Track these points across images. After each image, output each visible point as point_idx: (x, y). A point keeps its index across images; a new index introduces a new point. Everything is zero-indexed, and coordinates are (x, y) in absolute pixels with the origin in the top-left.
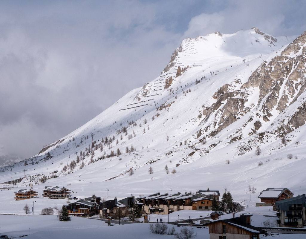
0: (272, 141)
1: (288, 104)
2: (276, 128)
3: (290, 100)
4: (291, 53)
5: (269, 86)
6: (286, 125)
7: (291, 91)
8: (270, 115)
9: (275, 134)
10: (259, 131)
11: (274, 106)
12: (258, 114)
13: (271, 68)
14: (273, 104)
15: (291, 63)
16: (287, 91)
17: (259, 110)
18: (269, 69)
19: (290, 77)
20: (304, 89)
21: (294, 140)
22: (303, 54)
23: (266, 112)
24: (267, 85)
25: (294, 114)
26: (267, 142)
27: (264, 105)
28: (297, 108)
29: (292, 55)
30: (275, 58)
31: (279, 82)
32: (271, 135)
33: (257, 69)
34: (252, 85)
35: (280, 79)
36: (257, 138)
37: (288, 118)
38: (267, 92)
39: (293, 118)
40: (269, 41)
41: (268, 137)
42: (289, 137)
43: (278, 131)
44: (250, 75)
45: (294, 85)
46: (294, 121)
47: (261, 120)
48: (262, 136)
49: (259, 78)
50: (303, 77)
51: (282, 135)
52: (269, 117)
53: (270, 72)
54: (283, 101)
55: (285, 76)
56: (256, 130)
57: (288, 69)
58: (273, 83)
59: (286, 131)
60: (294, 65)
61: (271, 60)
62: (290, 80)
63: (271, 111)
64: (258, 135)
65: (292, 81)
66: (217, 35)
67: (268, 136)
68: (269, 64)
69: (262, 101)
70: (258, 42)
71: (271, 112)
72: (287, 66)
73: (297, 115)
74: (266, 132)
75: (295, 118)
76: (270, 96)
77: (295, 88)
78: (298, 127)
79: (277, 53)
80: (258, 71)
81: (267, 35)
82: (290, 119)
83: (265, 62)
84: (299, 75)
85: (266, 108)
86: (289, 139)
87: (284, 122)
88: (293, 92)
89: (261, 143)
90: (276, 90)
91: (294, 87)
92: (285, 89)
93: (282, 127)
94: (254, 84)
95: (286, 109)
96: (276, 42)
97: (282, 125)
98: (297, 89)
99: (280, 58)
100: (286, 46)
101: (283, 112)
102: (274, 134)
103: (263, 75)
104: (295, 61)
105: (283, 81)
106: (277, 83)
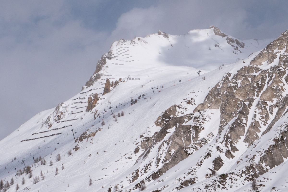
0: (237, 185)
1: (259, 134)
2: (243, 168)
3: (263, 128)
4: (263, 63)
5: (233, 108)
6: (257, 163)
7: (264, 116)
8: (235, 149)
9: (242, 176)
10: (220, 172)
11: (240, 136)
12: (218, 148)
13: (237, 83)
14: (238, 133)
15: (263, 77)
16: (258, 116)
17: (220, 142)
18: (233, 85)
19: (262, 96)
20: (281, 114)
21: (268, 184)
22: (280, 64)
23: (230, 145)
24: (230, 107)
25: (268, 149)
26: (231, 187)
27: (227, 135)
28: (273, 139)
29: (265, 66)
30: (242, 69)
31: (247, 103)
32: (237, 177)
33: (217, 85)
34: (209, 107)
35: (248, 99)
36: (217, 182)
37: (259, 153)
38: (231, 116)
39: (267, 153)
40: (233, 46)
41: (232, 181)
42: (261, 181)
43: (246, 173)
44: (207, 92)
45: (269, 107)
46: (268, 158)
47: (223, 156)
48: (223, 178)
49: (220, 97)
50: (281, 97)
51: (251, 177)
52: (234, 152)
53: (235, 90)
54: (252, 130)
55: (256, 95)
56: (216, 171)
57: (260, 85)
58: (239, 104)
59: (258, 172)
60: (268, 79)
61: (236, 73)
62: (263, 101)
63: (236, 143)
64: (219, 178)
65: (265, 101)
66: (161, 36)
67: (232, 179)
68: (233, 78)
69: (223, 129)
70: (219, 46)
71: (237, 146)
72: (258, 81)
73: (273, 149)
74: (230, 173)
75: (269, 154)
76: (234, 123)
77: (269, 112)
78: (275, 167)
79: (244, 62)
80: (218, 87)
81: (230, 37)
82: (263, 155)
83: (227, 75)
84: (275, 94)
85: (229, 140)
86: (262, 183)
87: (254, 159)
88: (267, 117)
89: (223, 189)
90: (244, 114)
91: (268, 110)
92: (256, 114)
93: (251, 167)
94: (213, 105)
95: (257, 141)
96: (243, 47)
97: (252, 164)
98: (271, 112)
99: (248, 69)
100: (257, 54)
101: (254, 146)
102: (240, 176)
103: (225, 93)
104: (269, 74)
105: (253, 102)
106: (245, 105)
